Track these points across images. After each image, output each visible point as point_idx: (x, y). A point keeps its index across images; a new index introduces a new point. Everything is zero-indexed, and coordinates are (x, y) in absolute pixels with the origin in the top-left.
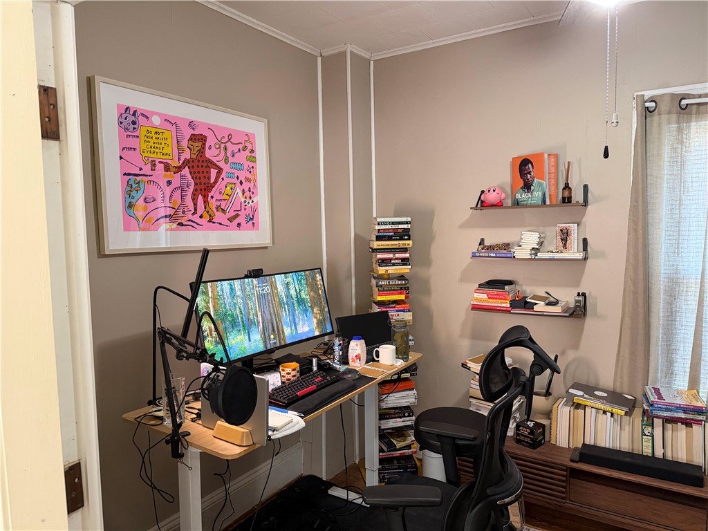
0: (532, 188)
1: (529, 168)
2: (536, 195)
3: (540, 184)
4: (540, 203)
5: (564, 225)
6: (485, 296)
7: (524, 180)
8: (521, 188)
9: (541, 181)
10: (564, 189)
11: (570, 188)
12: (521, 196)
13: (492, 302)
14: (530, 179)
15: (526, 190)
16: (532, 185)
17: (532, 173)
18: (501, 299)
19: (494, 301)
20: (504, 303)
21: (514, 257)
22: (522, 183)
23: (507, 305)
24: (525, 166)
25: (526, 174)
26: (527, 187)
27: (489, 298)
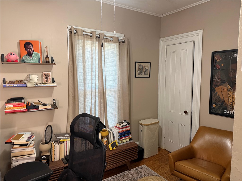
0: (33, 56)
1: (30, 46)
2: (35, 59)
3: (37, 54)
4: (37, 62)
5: (46, 72)
6: (12, 106)
7: (27, 51)
8: (26, 55)
9: (37, 53)
10: (46, 57)
11: (49, 57)
12: (26, 58)
13: (17, 109)
14: (31, 51)
15: (29, 56)
16: (32, 54)
17: (32, 49)
18: (21, 106)
19: (18, 108)
20: (23, 108)
21: (27, 86)
22: (27, 53)
23: (25, 108)
24: (28, 45)
25: (29, 49)
26: (30, 54)
27: (14, 107)
